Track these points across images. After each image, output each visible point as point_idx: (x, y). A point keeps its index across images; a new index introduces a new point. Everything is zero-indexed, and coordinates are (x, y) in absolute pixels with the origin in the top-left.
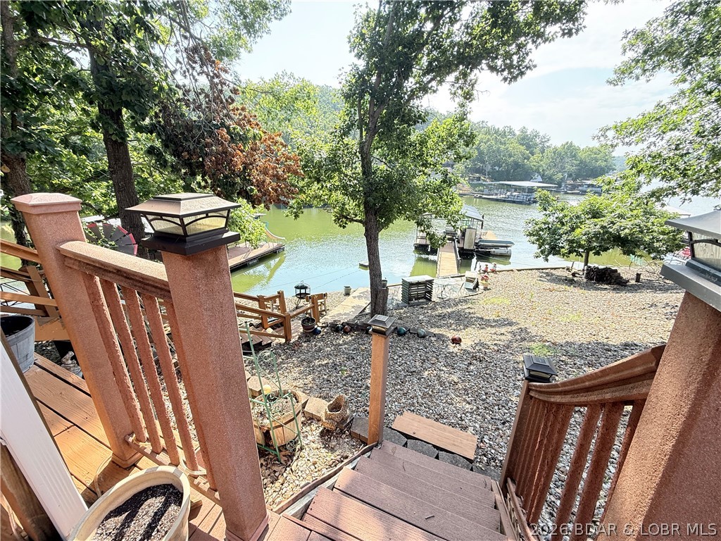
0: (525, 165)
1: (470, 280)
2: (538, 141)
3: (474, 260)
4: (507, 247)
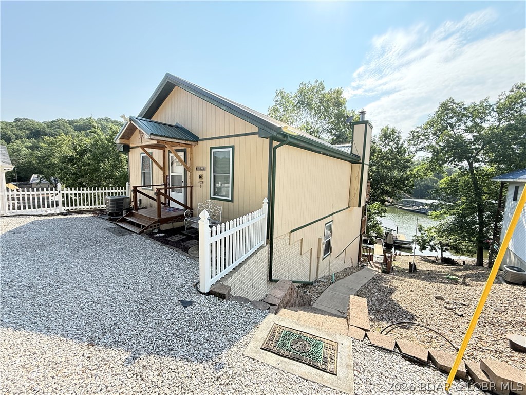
3: (393, 249)
4: (410, 244)
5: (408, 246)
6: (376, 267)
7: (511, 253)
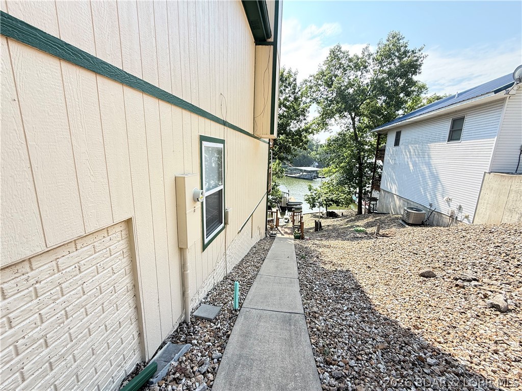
0: (308, 157)
1: (286, 219)
2: (314, 143)
3: (287, 212)
4: (300, 205)
5: (298, 206)
6: (286, 233)
7: (395, 196)
